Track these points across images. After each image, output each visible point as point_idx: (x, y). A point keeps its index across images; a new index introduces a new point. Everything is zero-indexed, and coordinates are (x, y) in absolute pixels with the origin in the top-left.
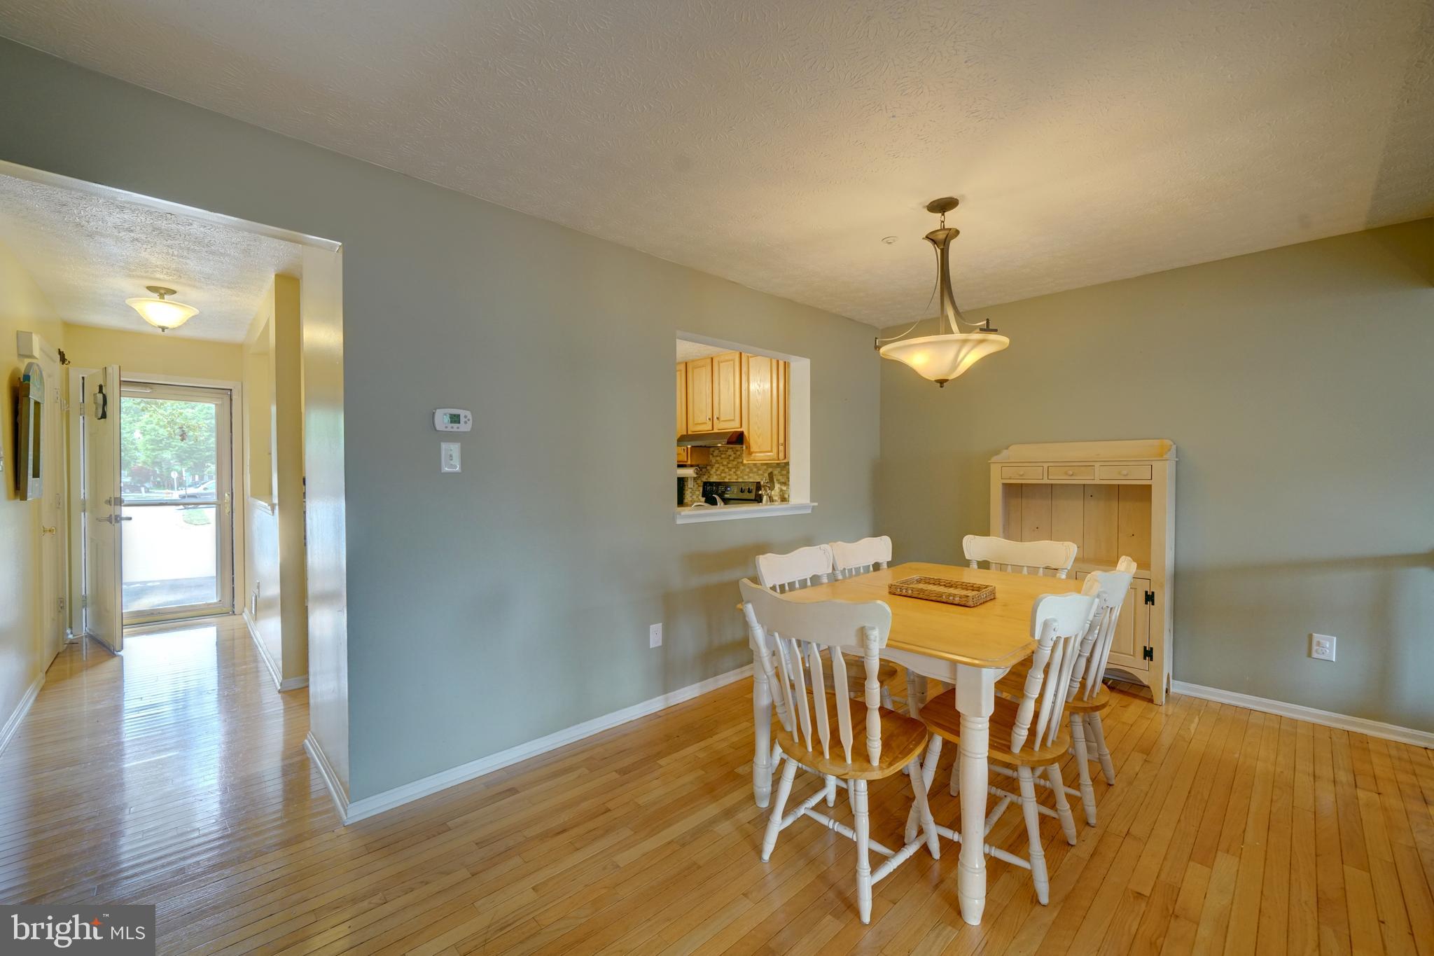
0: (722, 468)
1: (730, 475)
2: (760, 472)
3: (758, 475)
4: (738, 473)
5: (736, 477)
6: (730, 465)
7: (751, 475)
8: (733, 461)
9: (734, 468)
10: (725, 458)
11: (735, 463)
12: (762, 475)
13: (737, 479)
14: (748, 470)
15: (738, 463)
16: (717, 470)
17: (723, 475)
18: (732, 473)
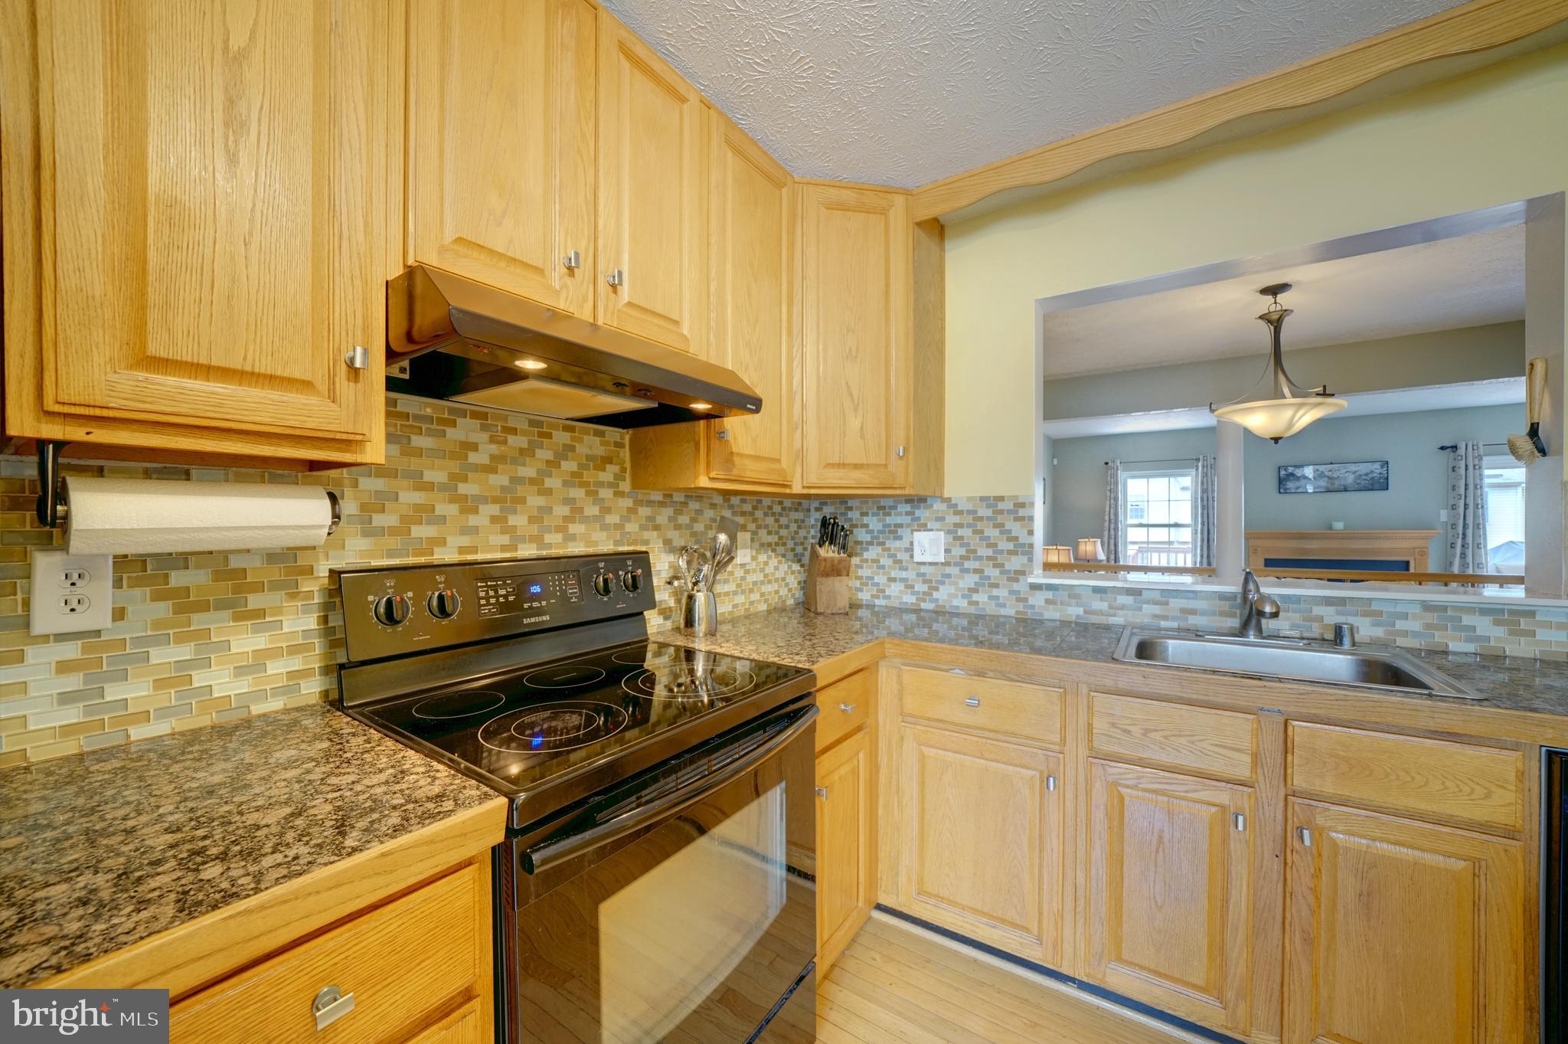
0: (410, 497)
1: (466, 530)
2: (612, 519)
3: (604, 527)
4: (519, 520)
5: (505, 539)
6: (463, 488)
7: (575, 528)
8: (490, 469)
9: (495, 500)
10: (433, 453)
11: (499, 480)
12: (617, 527)
13: (504, 548)
14: (565, 510)
15: (515, 480)
16: (368, 509)
17: (419, 531)
18: (481, 519)
